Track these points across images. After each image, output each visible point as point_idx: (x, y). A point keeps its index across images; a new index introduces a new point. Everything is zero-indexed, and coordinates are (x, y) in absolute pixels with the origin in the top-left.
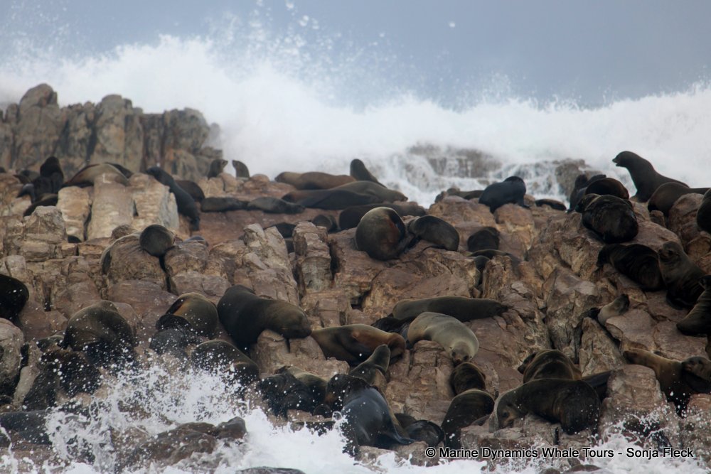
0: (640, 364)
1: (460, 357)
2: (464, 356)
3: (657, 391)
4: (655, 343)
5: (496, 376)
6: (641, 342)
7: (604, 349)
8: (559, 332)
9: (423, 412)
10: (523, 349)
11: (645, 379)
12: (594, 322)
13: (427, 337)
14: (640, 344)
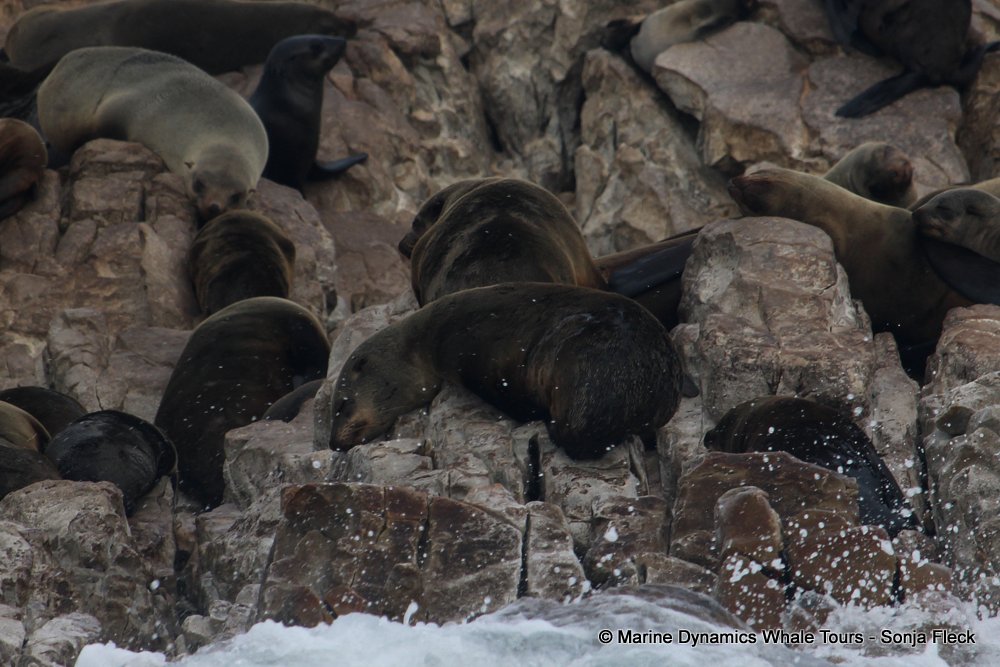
0: (784, 212)
1: (218, 198)
2: (232, 192)
3: (841, 301)
4: (806, 124)
5: (328, 244)
6: (761, 122)
7: (649, 146)
8: (513, 95)
9: (105, 367)
10: (405, 153)
11: (801, 261)
12: (620, 65)
13: (113, 128)
14: (759, 129)
